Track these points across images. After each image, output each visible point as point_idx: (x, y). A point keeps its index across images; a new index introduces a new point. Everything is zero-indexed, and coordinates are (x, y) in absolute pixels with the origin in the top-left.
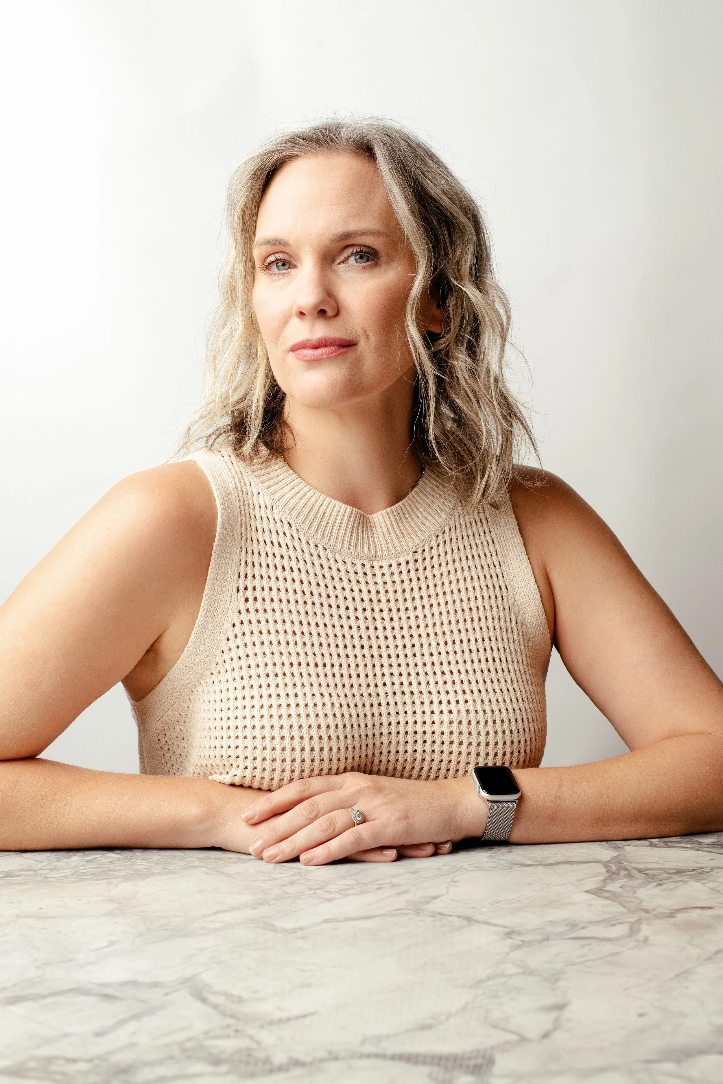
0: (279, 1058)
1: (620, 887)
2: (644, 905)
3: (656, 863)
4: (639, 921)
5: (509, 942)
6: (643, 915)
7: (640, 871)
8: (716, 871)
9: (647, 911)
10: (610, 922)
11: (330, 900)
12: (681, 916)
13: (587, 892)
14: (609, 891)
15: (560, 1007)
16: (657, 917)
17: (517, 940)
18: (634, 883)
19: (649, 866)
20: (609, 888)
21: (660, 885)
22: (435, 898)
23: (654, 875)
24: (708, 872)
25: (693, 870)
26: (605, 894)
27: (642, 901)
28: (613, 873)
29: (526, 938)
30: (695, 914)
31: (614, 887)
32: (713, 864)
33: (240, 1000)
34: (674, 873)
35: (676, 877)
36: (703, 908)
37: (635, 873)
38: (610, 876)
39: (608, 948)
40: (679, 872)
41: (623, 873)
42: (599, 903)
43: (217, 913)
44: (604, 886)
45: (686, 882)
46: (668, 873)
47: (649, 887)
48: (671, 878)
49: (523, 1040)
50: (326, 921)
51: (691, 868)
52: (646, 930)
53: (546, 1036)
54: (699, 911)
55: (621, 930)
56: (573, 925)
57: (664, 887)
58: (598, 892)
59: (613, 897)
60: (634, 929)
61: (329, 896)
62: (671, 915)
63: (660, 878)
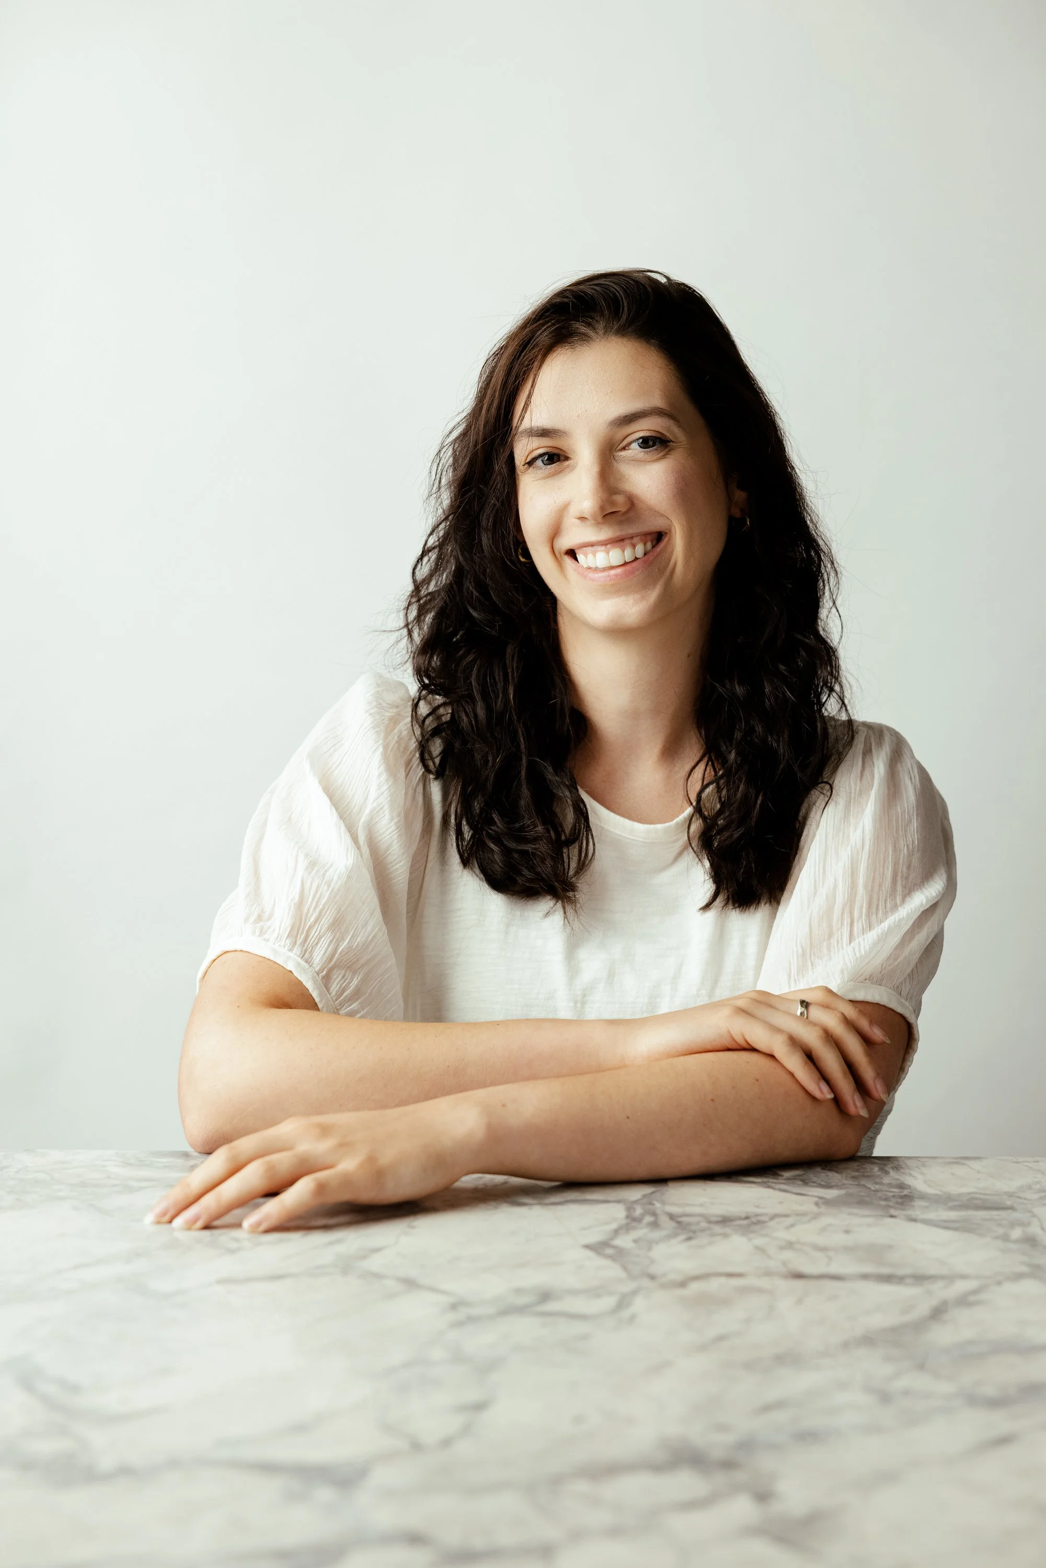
0: (106, 1463)
1: (635, 1241)
2: (653, 1270)
3: (701, 1205)
4: (635, 1293)
5: (452, 1317)
6: (646, 1282)
7: (672, 1217)
8: (777, 1220)
9: (652, 1277)
10: (595, 1292)
11: (232, 1251)
12: (695, 1287)
13: (587, 1247)
14: (615, 1247)
15: (479, 1407)
16: (664, 1286)
17: (462, 1313)
18: (656, 1234)
19: (688, 1210)
20: (618, 1242)
21: (689, 1239)
22: (377, 1250)
23: (689, 1224)
24: (764, 1222)
25: (747, 1218)
26: (609, 1251)
27: (653, 1262)
28: (635, 1220)
29: (473, 1312)
30: (714, 1285)
31: (625, 1241)
32: (779, 1209)
33: (75, 1389)
34: (717, 1222)
35: (717, 1229)
36: (730, 1275)
37: (664, 1220)
38: (627, 1224)
39: (579, 1328)
40: (725, 1221)
41: (649, 1219)
42: (595, 1262)
43: (76, 1267)
44: (612, 1239)
45: (726, 1236)
46: (709, 1222)
47: (673, 1241)
48: (709, 1229)
49: (417, 1447)
50: (221, 1282)
51: (743, 1215)
52: (639, 1304)
53: (447, 1443)
54: (723, 1280)
55: (608, 1302)
56: (545, 1296)
57: (693, 1242)
58: (598, 1248)
59: (619, 1255)
60: (623, 1302)
61: (234, 1245)
62: (683, 1284)
63: (693, 1228)
